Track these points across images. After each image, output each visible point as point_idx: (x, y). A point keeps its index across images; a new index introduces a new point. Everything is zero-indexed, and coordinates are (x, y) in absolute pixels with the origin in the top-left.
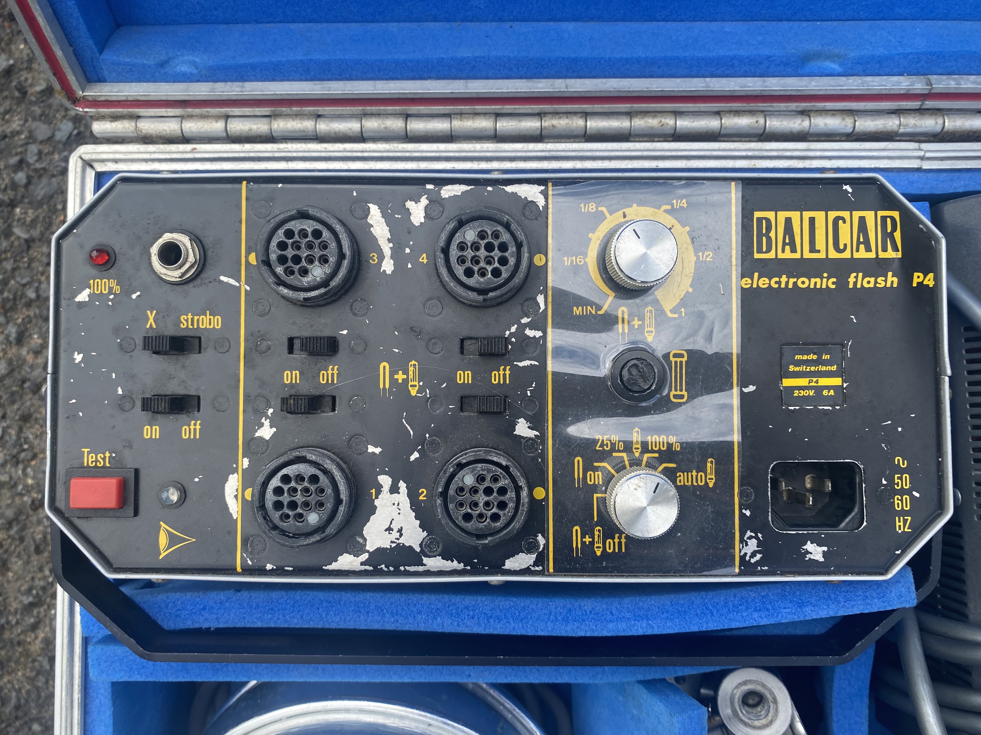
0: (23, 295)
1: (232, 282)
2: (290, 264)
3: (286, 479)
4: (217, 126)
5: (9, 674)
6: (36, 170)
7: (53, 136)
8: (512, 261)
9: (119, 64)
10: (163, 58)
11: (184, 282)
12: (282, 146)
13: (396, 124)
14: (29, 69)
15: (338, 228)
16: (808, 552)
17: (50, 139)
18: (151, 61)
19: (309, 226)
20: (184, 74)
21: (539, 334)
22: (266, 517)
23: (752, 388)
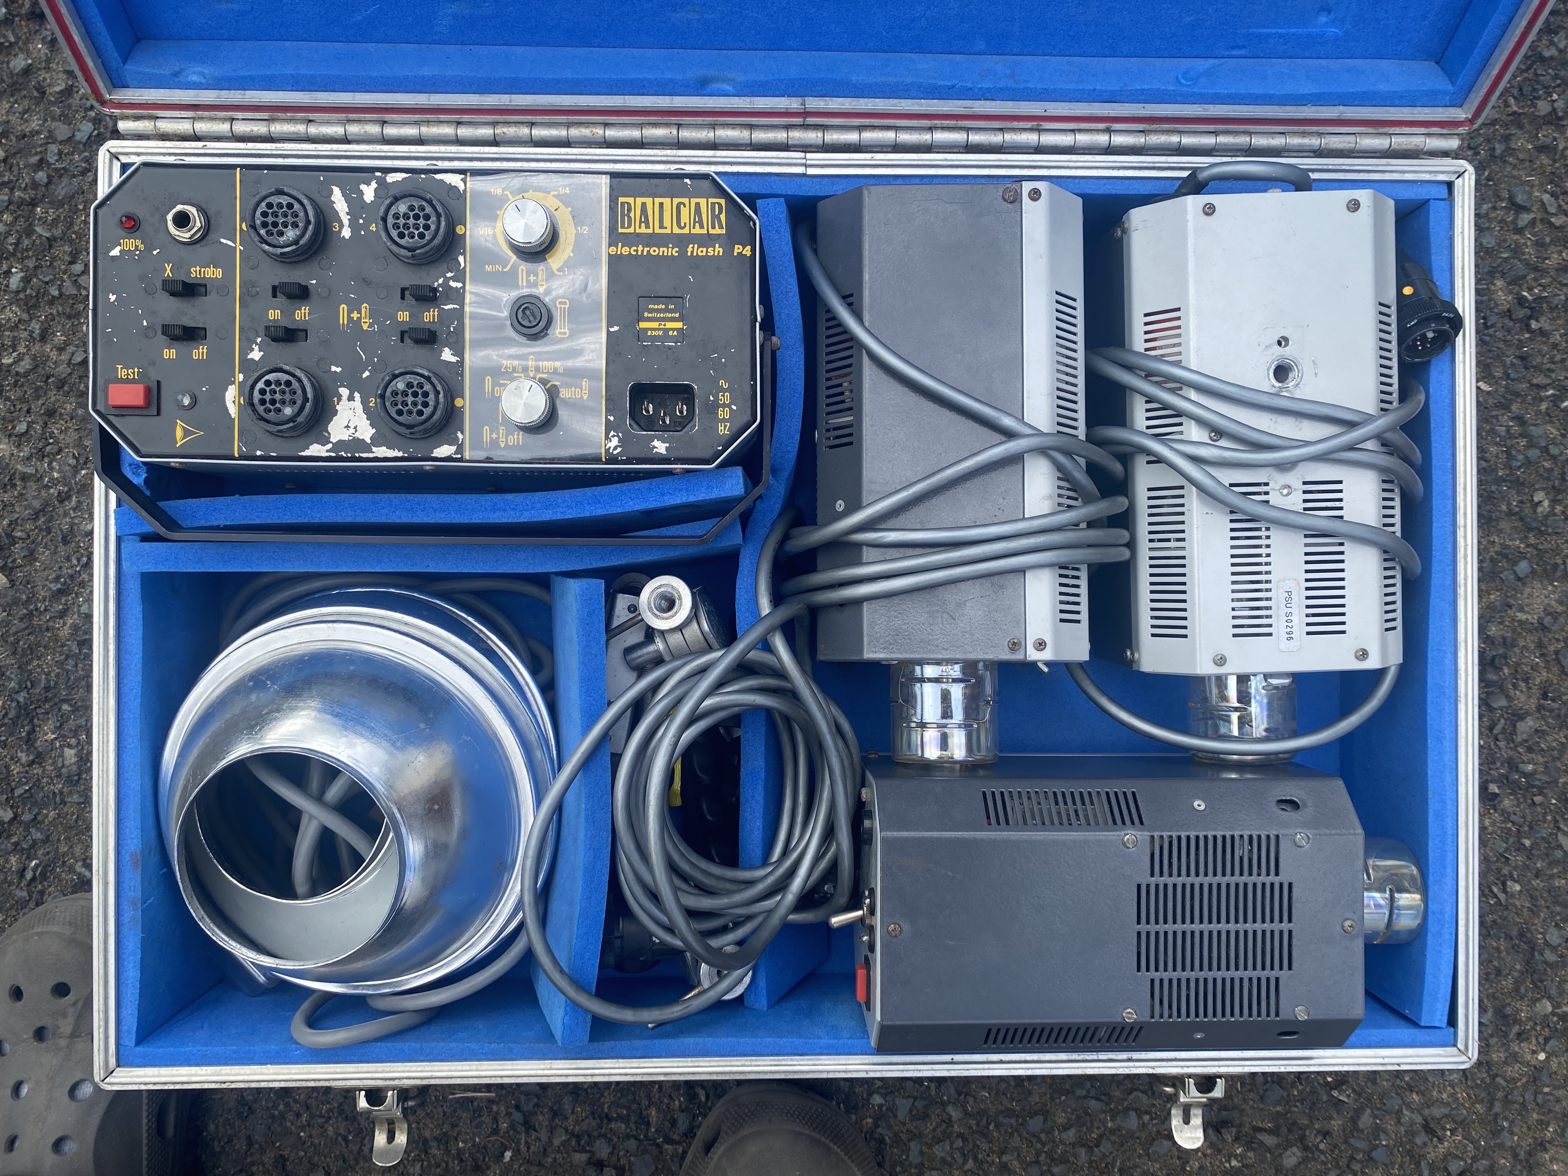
0: (46, 293)
1: (230, 243)
2: (270, 227)
3: (268, 383)
4: (223, 128)
5: (39, 658)
6: (57, 170)
7: (73, 135)
8: (433, 227)
9: (139, 73)
10: (177, 69)
11: (193, 243)
12: (279, 145)
13: (374, 129)
14: (48, 69)
15: (305, 201)
16: (655, 447)
17: (71, 139)
18: (166, 71)
19: (284, 200)
20: (194, 83)
21: (459, 285)
22: (254, 410)
23: (616, 328)
